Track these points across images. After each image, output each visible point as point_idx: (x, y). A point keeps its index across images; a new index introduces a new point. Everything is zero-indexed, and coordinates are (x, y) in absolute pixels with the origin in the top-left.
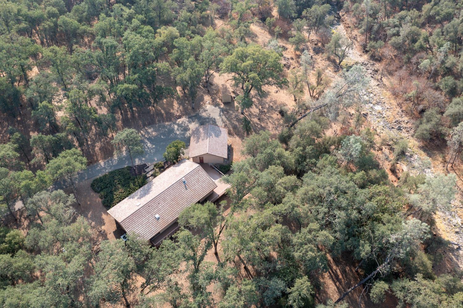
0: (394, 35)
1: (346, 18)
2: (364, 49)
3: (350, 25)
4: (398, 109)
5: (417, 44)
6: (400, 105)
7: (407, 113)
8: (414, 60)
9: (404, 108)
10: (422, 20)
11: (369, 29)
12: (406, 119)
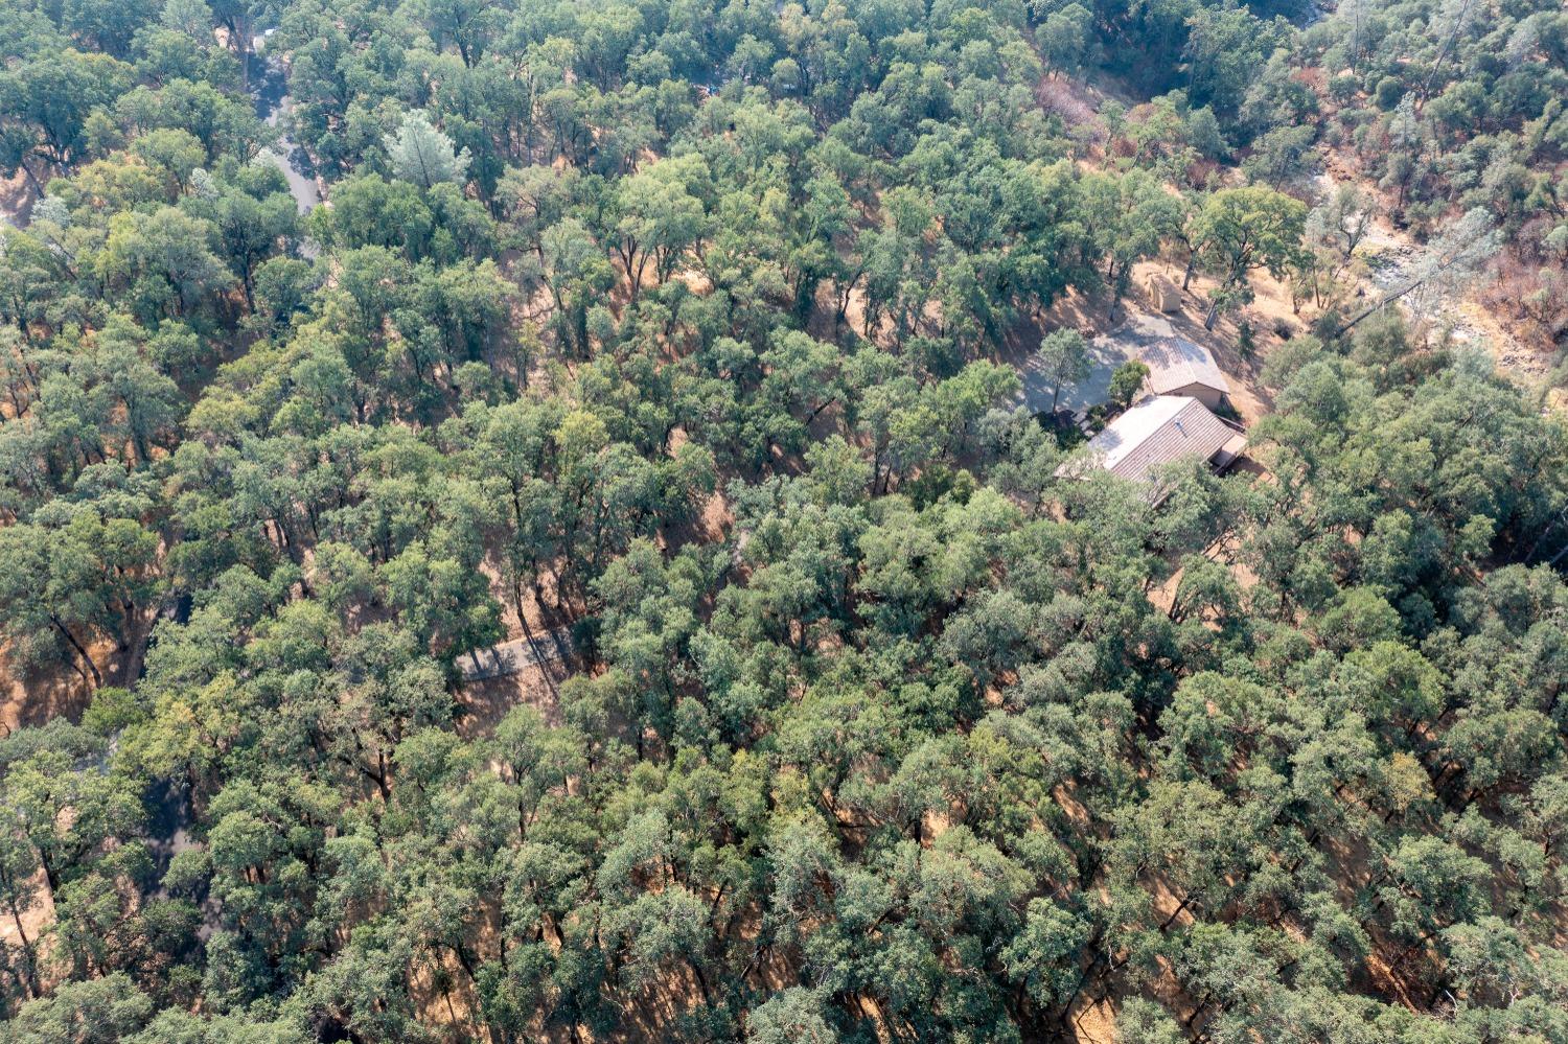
0: (1469, 186)
1: (1336, 159)
2: (1397, 222)
3: (1348, 174)
4: (1504, 335)
5: (1530, 201)
6: (1506, 328)
7: (1526, 342)
8: (1525, 233)
9: (1518, 333)
10: (1527, 152)
11: (1405, 178)
12: (1527, 353)
